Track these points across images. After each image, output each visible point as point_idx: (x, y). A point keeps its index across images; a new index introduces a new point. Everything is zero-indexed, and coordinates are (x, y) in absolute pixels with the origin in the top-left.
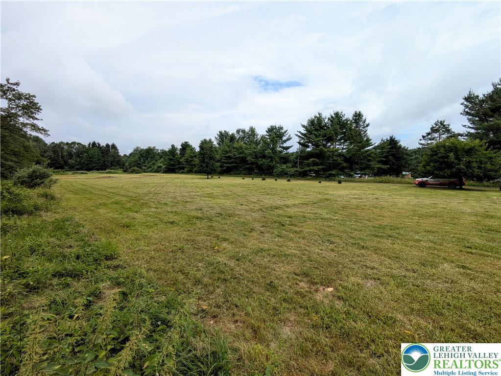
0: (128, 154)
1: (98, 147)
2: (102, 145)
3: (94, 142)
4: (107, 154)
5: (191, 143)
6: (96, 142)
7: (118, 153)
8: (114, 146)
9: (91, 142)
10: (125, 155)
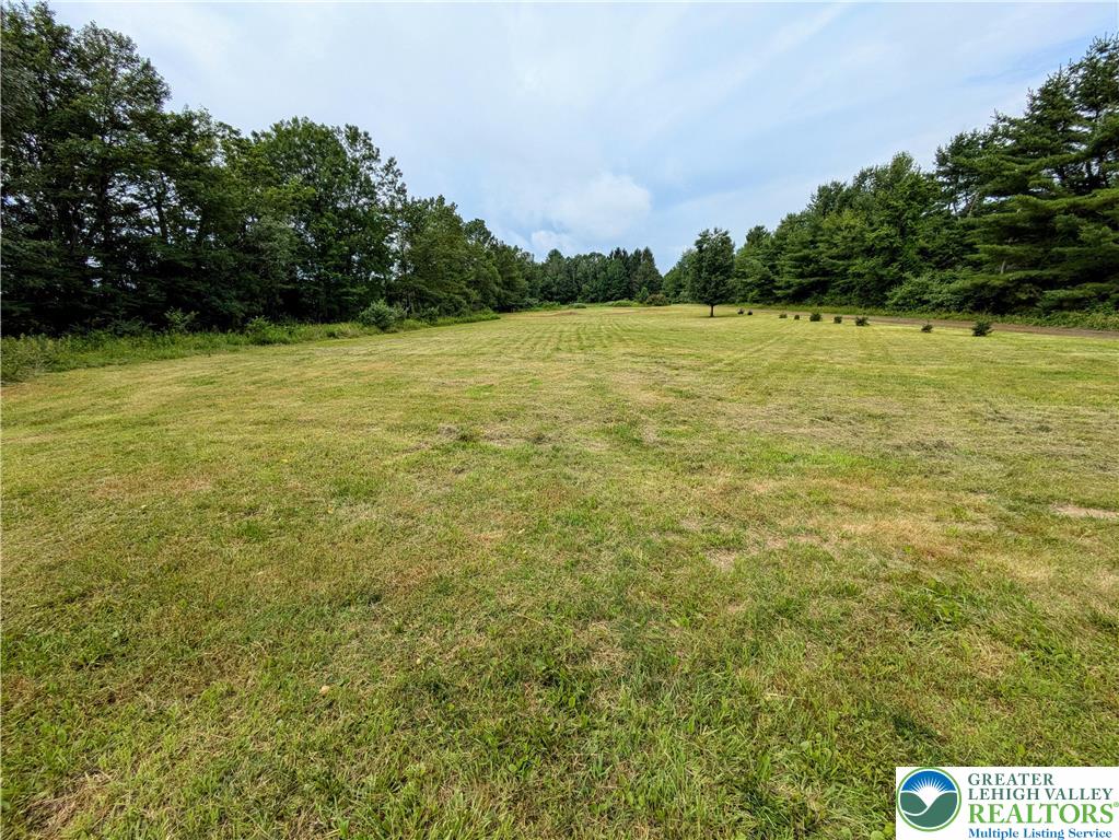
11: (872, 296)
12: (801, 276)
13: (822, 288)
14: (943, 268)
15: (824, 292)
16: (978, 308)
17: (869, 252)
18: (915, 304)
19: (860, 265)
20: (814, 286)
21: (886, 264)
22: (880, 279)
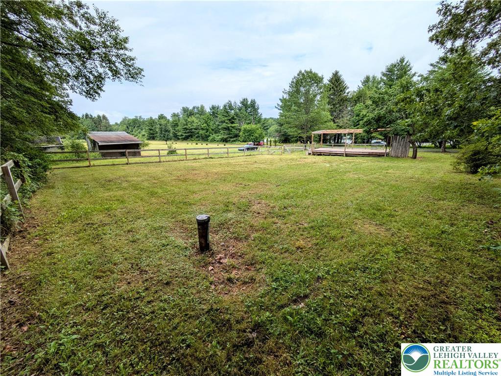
0: (119, 123)
1: (91, 118)
2: (93, 116)
3: (87, 114)
4: (99, 124)
5: (165, 115)
6: (89, 114)
7: (108, 123)
8: (104, 117)
9: (84, 114)
10: (116, 123)
11: (205, 139)
12: (185, 133)
13: (191, 136)
14: (216, 133)
15: (192, 137)
16: (223, 142)
17: (202, 129)
18: (213, 141)
19: (201, 132)
20: (189, 136)
21: (206, 132)
22: (206, 135)
